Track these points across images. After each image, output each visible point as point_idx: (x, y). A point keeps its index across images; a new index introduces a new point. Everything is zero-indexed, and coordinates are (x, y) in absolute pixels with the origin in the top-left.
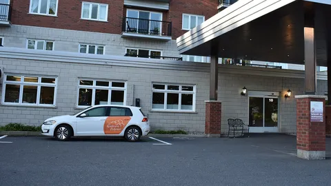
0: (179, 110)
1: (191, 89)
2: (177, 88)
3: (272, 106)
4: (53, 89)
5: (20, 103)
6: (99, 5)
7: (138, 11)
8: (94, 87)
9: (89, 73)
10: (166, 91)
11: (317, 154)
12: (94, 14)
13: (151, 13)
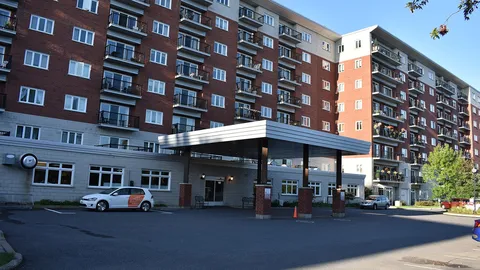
0: (159, 189)
1: (167, 174)
2: (158, 173)
3: (220, 188)
4: (70, 173)
5: (46, 184)
6: (79, 98)
7: (110, 105)
8: (101, 172)
9: (97, 161)
10: (150, 175)
11: (267, 217)
12: (75, 106)
13: (120, 107)
